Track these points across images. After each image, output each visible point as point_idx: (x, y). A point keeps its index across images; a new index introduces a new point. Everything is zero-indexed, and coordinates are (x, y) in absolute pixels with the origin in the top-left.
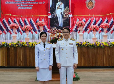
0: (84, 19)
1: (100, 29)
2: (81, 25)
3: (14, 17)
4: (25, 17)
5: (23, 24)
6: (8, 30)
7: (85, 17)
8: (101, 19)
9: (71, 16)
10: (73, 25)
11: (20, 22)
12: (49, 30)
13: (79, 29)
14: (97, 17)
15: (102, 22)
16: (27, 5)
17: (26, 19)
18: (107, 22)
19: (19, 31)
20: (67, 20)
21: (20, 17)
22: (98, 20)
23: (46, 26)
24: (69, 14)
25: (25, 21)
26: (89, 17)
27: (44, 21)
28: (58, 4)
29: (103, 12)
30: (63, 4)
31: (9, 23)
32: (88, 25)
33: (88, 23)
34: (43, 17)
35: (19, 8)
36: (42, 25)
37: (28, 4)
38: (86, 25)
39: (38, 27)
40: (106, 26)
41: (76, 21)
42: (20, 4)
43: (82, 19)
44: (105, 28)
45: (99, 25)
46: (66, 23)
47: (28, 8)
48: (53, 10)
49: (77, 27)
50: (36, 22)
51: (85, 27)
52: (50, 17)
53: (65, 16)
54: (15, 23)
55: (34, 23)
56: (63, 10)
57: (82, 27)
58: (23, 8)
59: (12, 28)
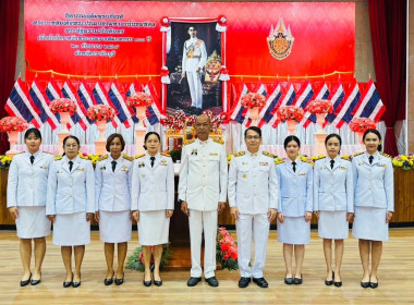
0: (262, 88)
1: (308, 115)
2: (252, 104)
3: (64, 79)
4: (95, 80)
5: (89, 101)
6: (44, 118)
7: (263, 81)
8: (309, 88)
9: (225, 77)
10: (232, 104)
11: (79, 95)
12: (163, 117)
13: (249, 114)
14: (298, 81)
15: (312, 95)
16: (99, 46)
17: (98, 87)
18: (328, 96)
19: (76, 118)
20: (213, 89)
21: (81, 80)
22: (301, 92)
23: (154, 107)
24: (222, 71)
25: (95, 91)
26: (277, 82)
27: (148, 92)
28: (188, 43)
30: (202, 45)
31: (49, 97)
32: (273, 103)
33: (273, 97)
34: (145, 81)
35: (78, 53)
36: (143, 103)
37: (103, 43)
38: (269, 103)
39: (133, 109)
40: (324, 107)
41: (239, 93)
42: (80, 43)
43: (257, 87)
44: (321, 112)
45: (304, 105)
46: (212, 98)
47: (103, 54)
48: (175, 59)
49: (243, 111)
50: (126, 94)
51: (265, 110)
52: (166, 80)
53: (207, 78)
54: (66, 96)
55: (120, 98)
56: (204, 62)
57: (256, 109)
58: (87, 53)
59: (56, 113)
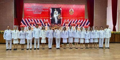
0: (68, 20)
1: (76, 25)
2: (67, 23)
3: (32, 18)
4: (37, 18)
5: (36, 22)
6: (28, 25)
7: (69, 19)
8: (77, 20)
9: (62, 18)
10: (63, 23)
11: (35, 21)
12: (50, 25)
13: (66, 25)
14: (75, 19)
15: (77, 21)
16: (38, 12)
17: (38, 19)
18: (80, 21)
19: (34, 25)
20: (59, 20)
21: (35, 18)
22: (75, 21)
23: (49, 23)
24: (61, 17)
25: (37, 20)
26: (71, 19)
27: (47, 20)
28: (55, 12)
29: (78, 17)
30: (57, 12)
31: (29, 21)
32: (70, 23)
33: (70, 22)
34: (47, 18)
35: (34, 13)
36: (47, 22)
37: (39, 11)
38: (69, 23)
39: (45, 24)
40: (79, 23)
41: (64, 21)
42: (34, 11)
43: (67, 20)
44: (79, 24)
45: (76, 23)
46: (59, 21)
47: (39, 13)
48: (52, 15)
49: (65, 24)
50: (44, 21)
51: (69, 24)
52: (51, 18)
53: (58, 18)
54: (32, 21)
55: (42, 22)
56: (58, 15)
57: (67, 24)
58: (36, 13)
59: (31, 24)
